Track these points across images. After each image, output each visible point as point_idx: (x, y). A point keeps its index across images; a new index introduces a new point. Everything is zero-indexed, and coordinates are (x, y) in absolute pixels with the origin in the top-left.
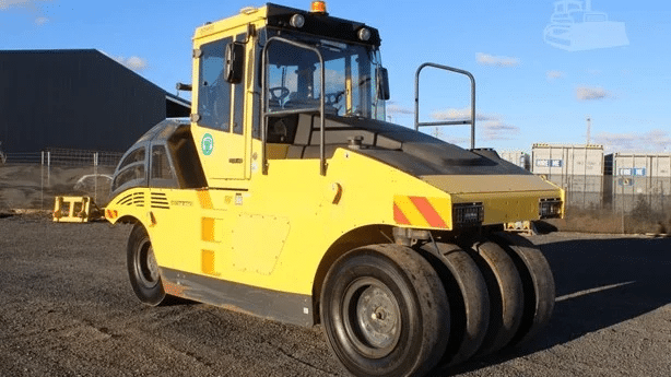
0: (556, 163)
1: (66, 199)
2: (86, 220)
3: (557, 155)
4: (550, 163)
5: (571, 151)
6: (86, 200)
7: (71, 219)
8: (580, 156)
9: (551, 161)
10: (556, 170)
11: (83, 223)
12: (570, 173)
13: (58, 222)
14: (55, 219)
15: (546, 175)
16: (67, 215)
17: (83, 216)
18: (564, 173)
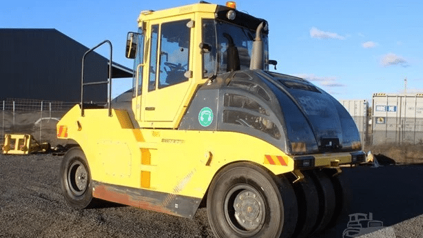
0: (391, 109)
1: (13, 136)
2: (27, 153)
3: (393, 102)
4: (387, 109)
5: (404, 99)
6: (27, 137)
7: (16, 151)
8: (411, 102)
9: (388, 107)
10: (392, 114)
11: (24, 155)
12: (403, 116)
13: (7, 154)
14: (5, 152)
15: (384, 118)
16: (13, 149)
17: (25, 149)
18: (399, 116)
